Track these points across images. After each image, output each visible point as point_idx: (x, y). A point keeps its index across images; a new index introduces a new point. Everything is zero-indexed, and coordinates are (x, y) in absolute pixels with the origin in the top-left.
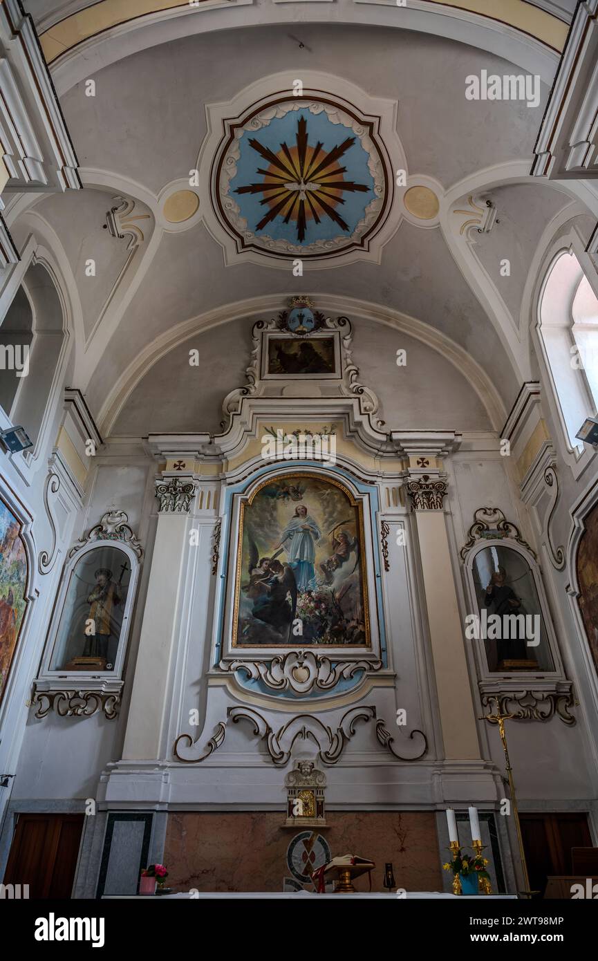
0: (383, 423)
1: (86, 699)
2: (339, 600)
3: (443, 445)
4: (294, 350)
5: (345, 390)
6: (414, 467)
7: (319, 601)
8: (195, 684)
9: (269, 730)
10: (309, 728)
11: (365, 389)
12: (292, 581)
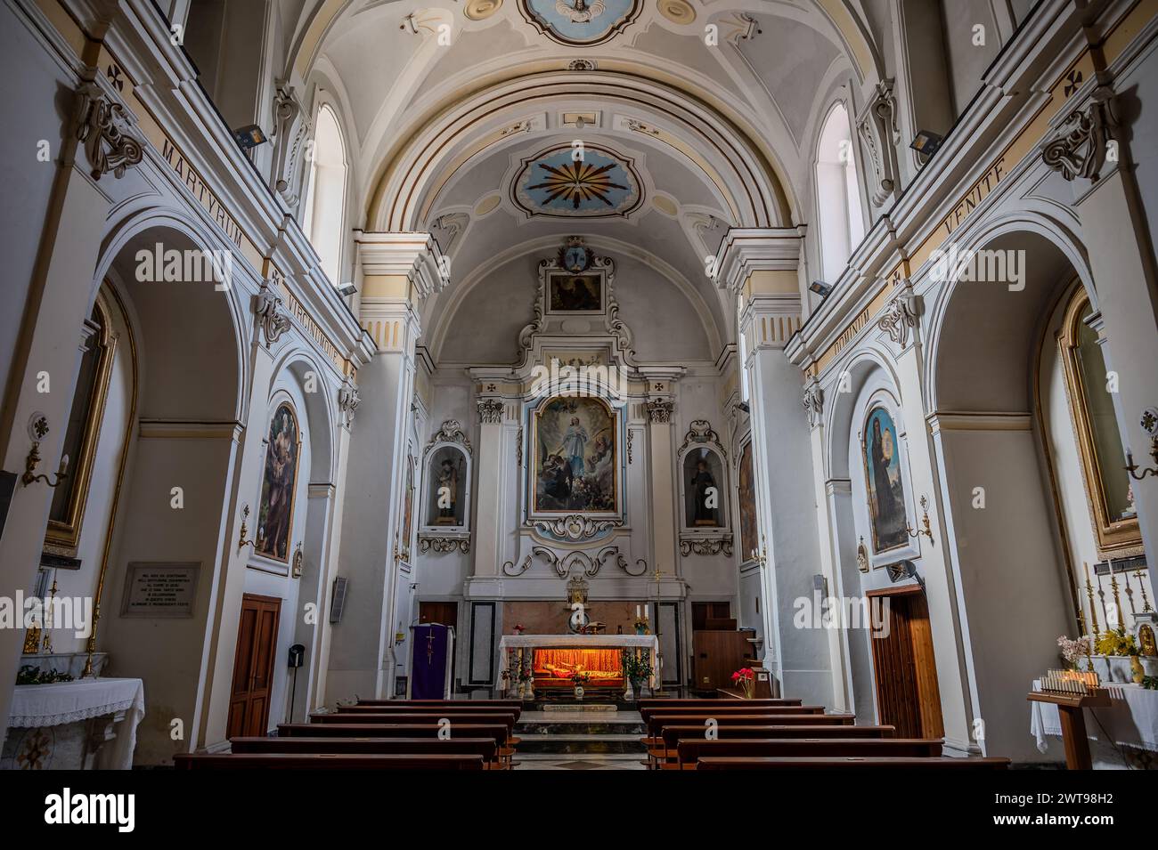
0: (634, 353)
1: (450, 542)
2: (599, 482)
3: (673, 375)
4: (570, 286)
5: (608, 326)
6: (653, 391)
7: (586, 483)
8: (512, 533)
9: (557, 559)
10: (580, 558)
11: (623, 326)
12: (569, 470)
